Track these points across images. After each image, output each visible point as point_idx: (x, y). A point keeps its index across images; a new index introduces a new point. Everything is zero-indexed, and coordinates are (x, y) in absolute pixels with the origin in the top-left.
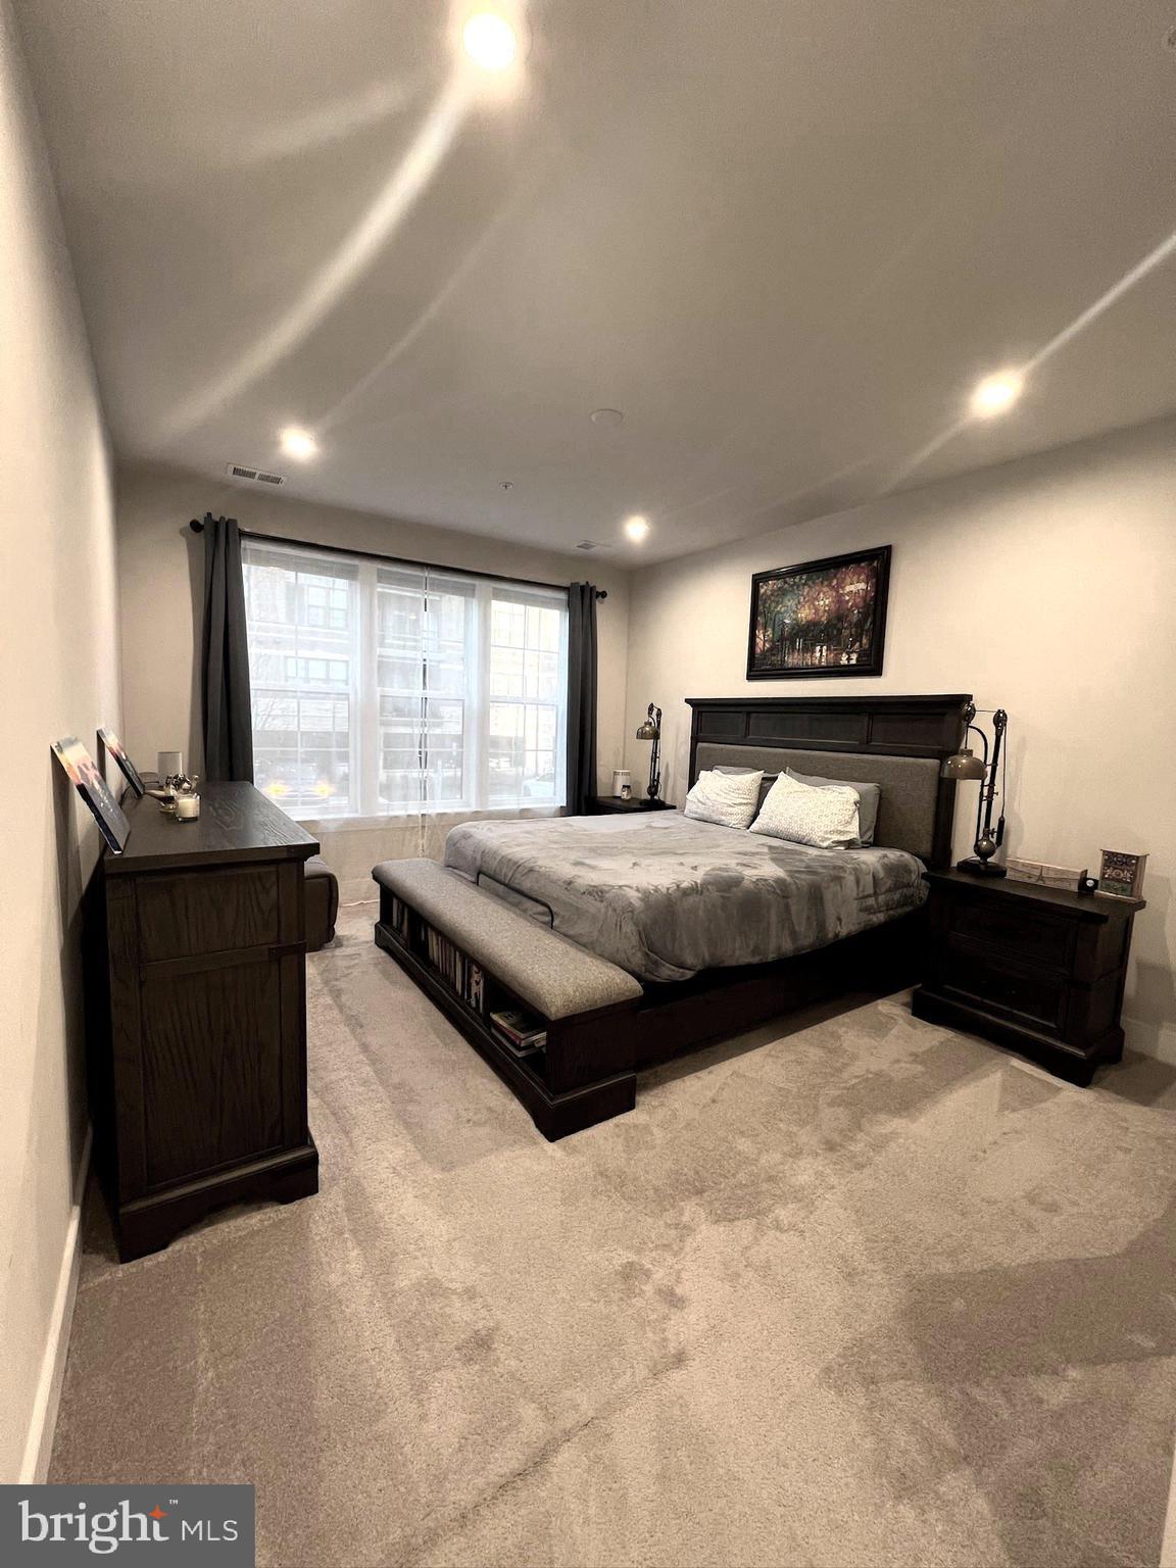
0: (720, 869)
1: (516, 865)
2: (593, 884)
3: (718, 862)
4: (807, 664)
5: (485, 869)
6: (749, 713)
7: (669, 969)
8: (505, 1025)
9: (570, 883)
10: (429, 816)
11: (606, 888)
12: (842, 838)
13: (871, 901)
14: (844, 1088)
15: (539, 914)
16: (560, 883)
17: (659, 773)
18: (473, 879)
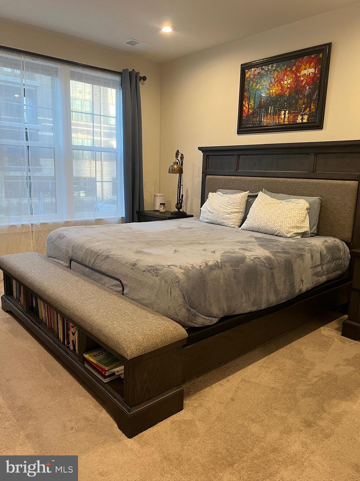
0: (229, 252)
1: (97, 255)
2: (150, 265)
3: (228, 248)
4: (276, 123)
5: (75, 258)
6: (239, 155)
7: (203, 318)
8: (94, 361)
9: (134, 265)
10: (36, 225)
11: (159, 267)
12: (299, 231)
13: (319, 269)
14: (310, 385)
15: (114, 286)
16: (127, 265)
17: (182, 195)
18: (67, 265)
